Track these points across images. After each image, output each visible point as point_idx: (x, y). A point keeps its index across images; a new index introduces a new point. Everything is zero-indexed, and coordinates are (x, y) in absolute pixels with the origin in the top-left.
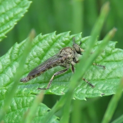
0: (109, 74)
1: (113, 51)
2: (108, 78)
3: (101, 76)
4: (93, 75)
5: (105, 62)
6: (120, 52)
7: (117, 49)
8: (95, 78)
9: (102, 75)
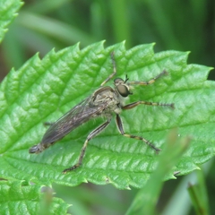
0: (182, 117)
1: (184, 71)
2: (182, 124)
3: (168, 122)
4: (155, 121)
5: (172, 91)
6: (197, 70)
7: (190, 66)
8: (159, 126)
9: (170, 120)
